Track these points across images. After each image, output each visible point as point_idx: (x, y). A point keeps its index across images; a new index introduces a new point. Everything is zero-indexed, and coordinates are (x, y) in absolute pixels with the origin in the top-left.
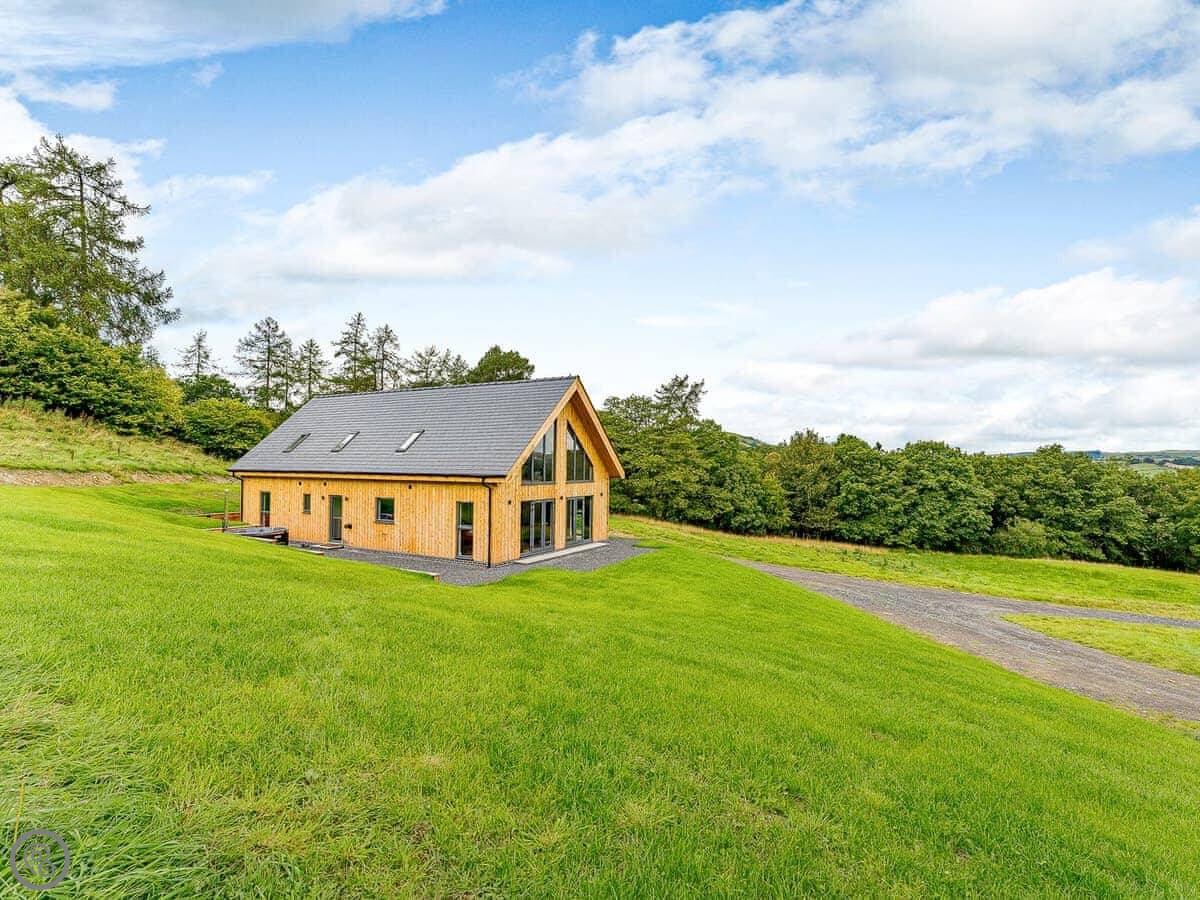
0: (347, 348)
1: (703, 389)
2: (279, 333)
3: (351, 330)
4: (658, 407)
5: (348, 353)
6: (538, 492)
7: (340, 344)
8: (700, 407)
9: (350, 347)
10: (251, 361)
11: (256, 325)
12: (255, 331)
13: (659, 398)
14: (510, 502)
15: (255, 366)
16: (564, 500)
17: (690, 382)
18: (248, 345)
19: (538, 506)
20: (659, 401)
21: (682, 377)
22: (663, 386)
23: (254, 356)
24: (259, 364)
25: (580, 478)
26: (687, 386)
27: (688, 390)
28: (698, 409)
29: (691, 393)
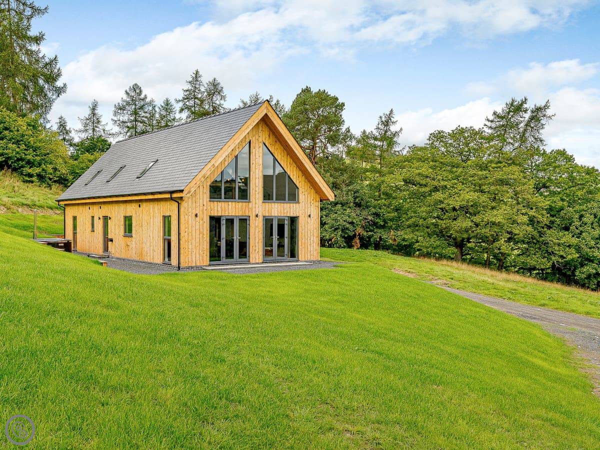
0: (187, 103)
1: (549, 112)
2: (142, 96)
3: (190, 88)
4: (490, 139)
5: (189, 108)
6: (229, 209)
7: (182, 101)
8: (544, 134)
9: (191, 103)
10: (123, 122)
11: (126, 92)
12: (125, 97)
13: (491, 128)
14: (196, 215)
15: (128, 127)
16: (261, 219)
17: (530, 105)
18: (120, 109)
19: (230, 221)
20: (490, 131)
21: (519, 99)
22: (495, 113)
23: (126, 118)
24: (129, 124)
25: (281, 198)
26: (526, 111)
27: (527, 116)
28: (543, 137)
29: (532, 118)
